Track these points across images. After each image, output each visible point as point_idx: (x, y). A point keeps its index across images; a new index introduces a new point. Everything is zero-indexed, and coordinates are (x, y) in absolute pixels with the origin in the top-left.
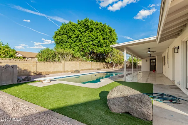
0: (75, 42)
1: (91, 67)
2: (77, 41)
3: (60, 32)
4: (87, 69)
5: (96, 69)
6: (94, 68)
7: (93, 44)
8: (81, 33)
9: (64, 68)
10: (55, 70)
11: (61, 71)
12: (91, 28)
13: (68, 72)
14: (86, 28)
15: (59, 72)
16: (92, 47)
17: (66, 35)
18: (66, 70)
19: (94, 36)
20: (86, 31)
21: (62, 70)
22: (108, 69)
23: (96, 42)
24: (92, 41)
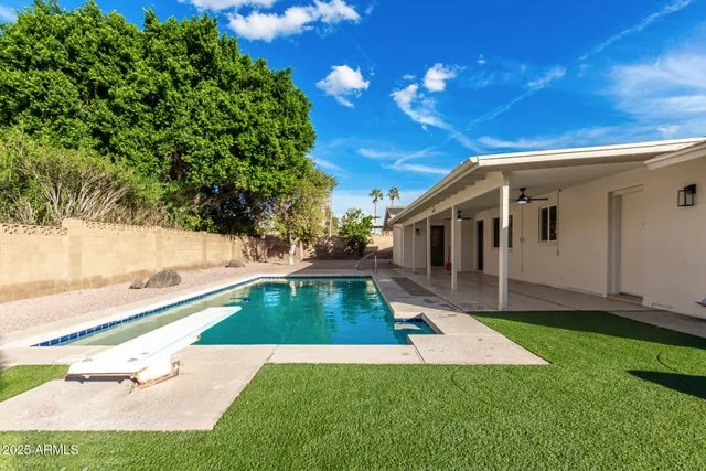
0: (135, 120)
1: (205, 256)
2: (143, 118)
3: (20, 42)
4: (188, 264)
5: (220, 265)
6: (214, 260)
7: (235, 151)
8: (176, 83)
9: (76, 259)
10: (23, 278)
11: (63, 283)
12: (227, 73)
13: (100, 286)
14: (198, 65)
15: (46, 288)
16: (229, 159)
17: (67, 71)
18: (88, 272)
19: (244, 113)
20: (201, 79)
21: (66, 276)
22: (256, 263)
23: (251, 142)
24: (235, 133)
